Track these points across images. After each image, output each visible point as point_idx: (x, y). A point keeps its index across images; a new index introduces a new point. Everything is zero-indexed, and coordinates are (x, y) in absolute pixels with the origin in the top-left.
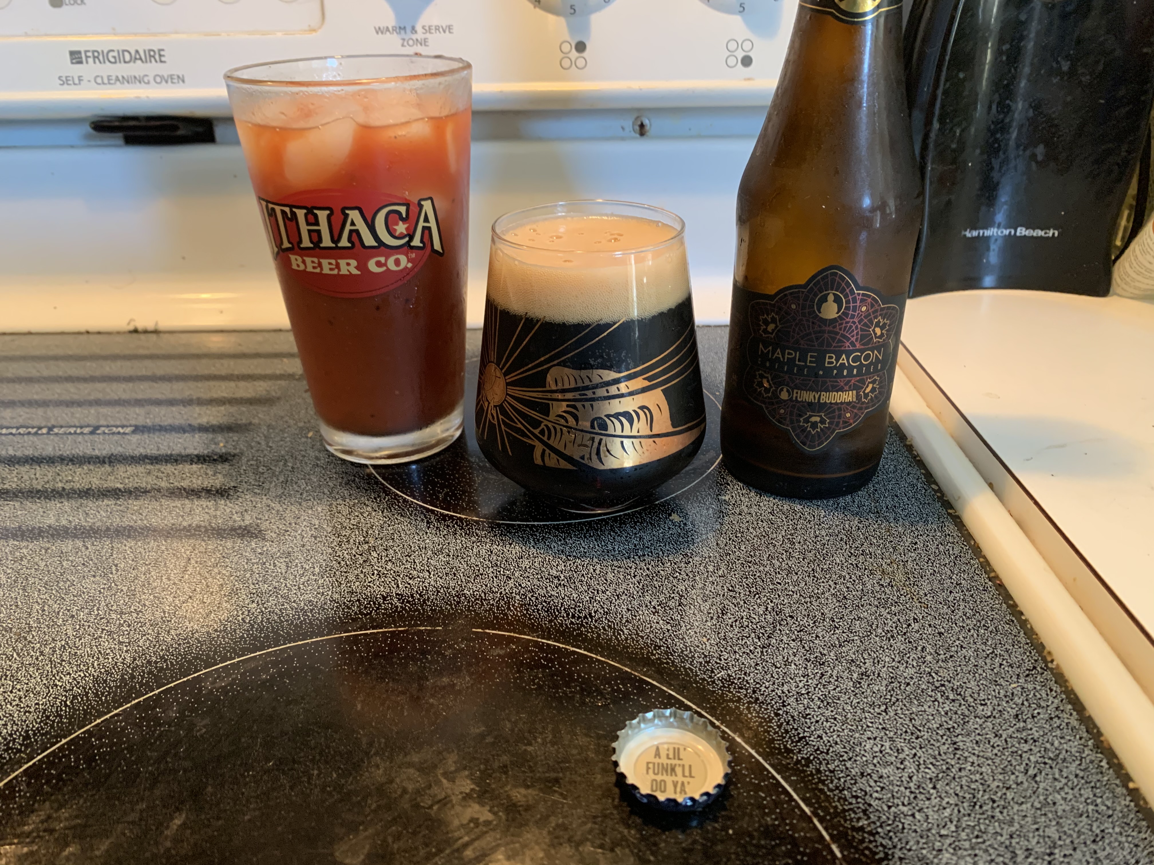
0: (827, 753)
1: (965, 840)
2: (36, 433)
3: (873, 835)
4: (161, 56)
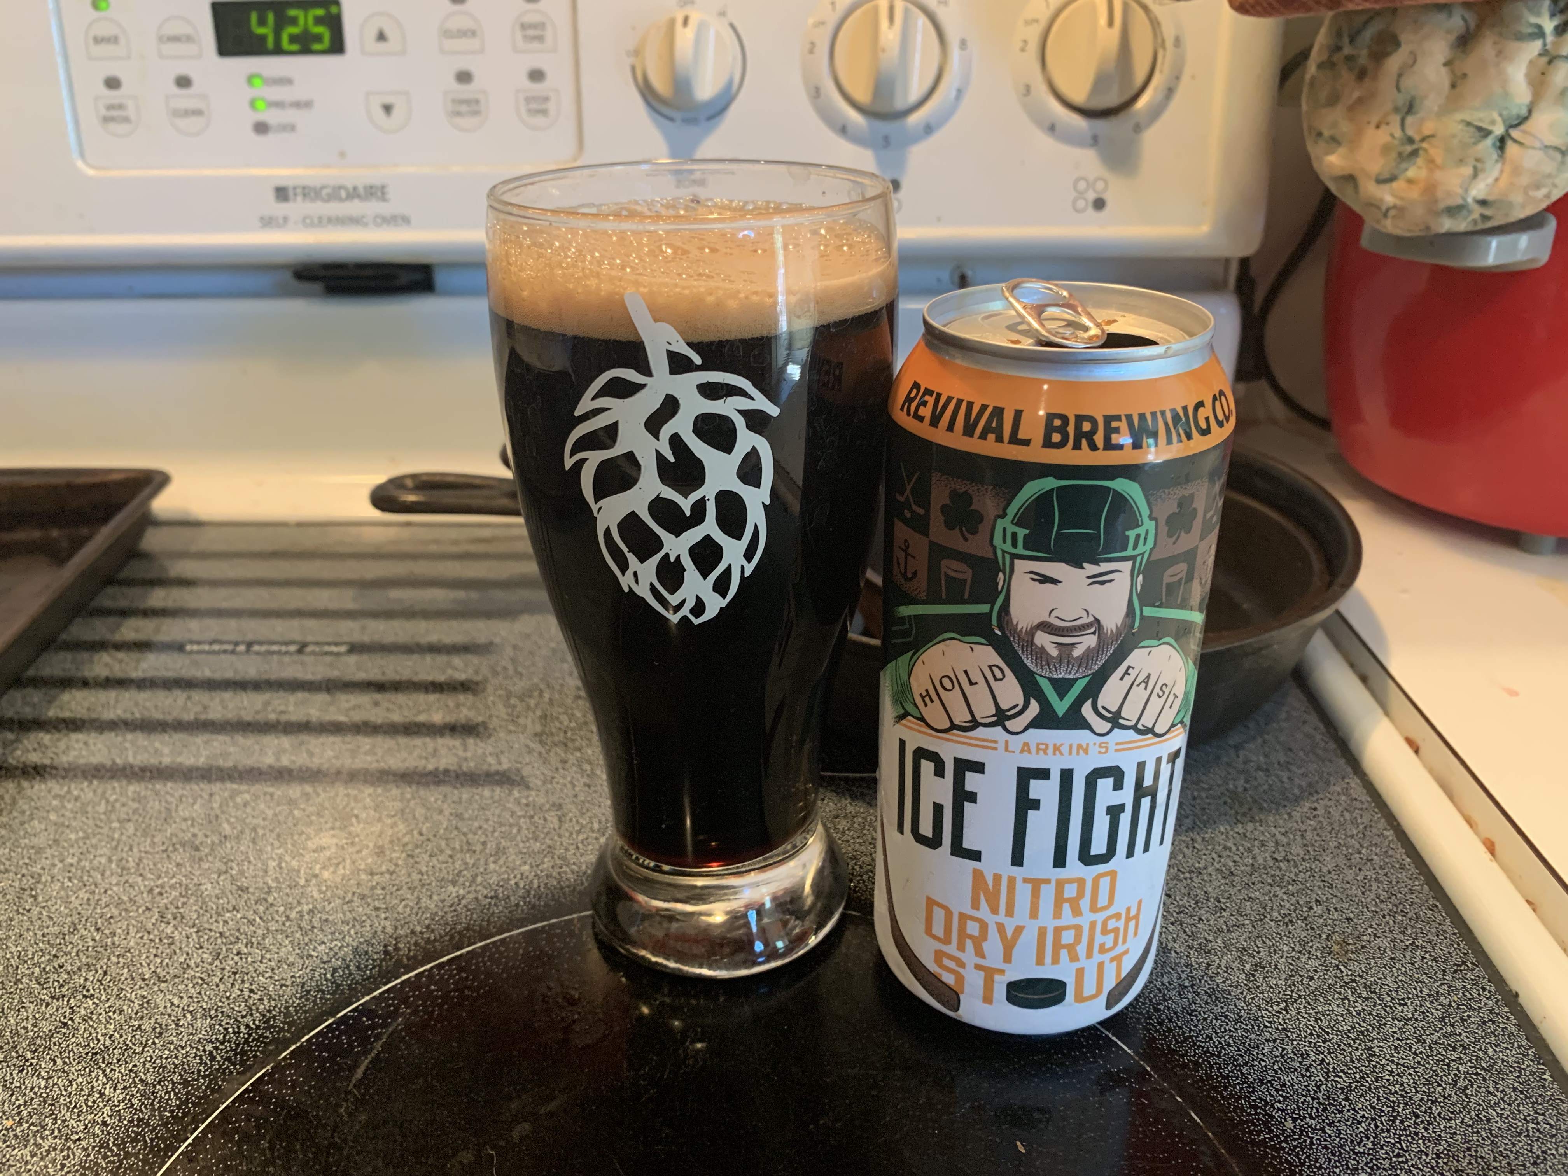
0: (1219, 1057)
1: (1384, 1159)
3: (1277, 1150)
4: (383, 193)
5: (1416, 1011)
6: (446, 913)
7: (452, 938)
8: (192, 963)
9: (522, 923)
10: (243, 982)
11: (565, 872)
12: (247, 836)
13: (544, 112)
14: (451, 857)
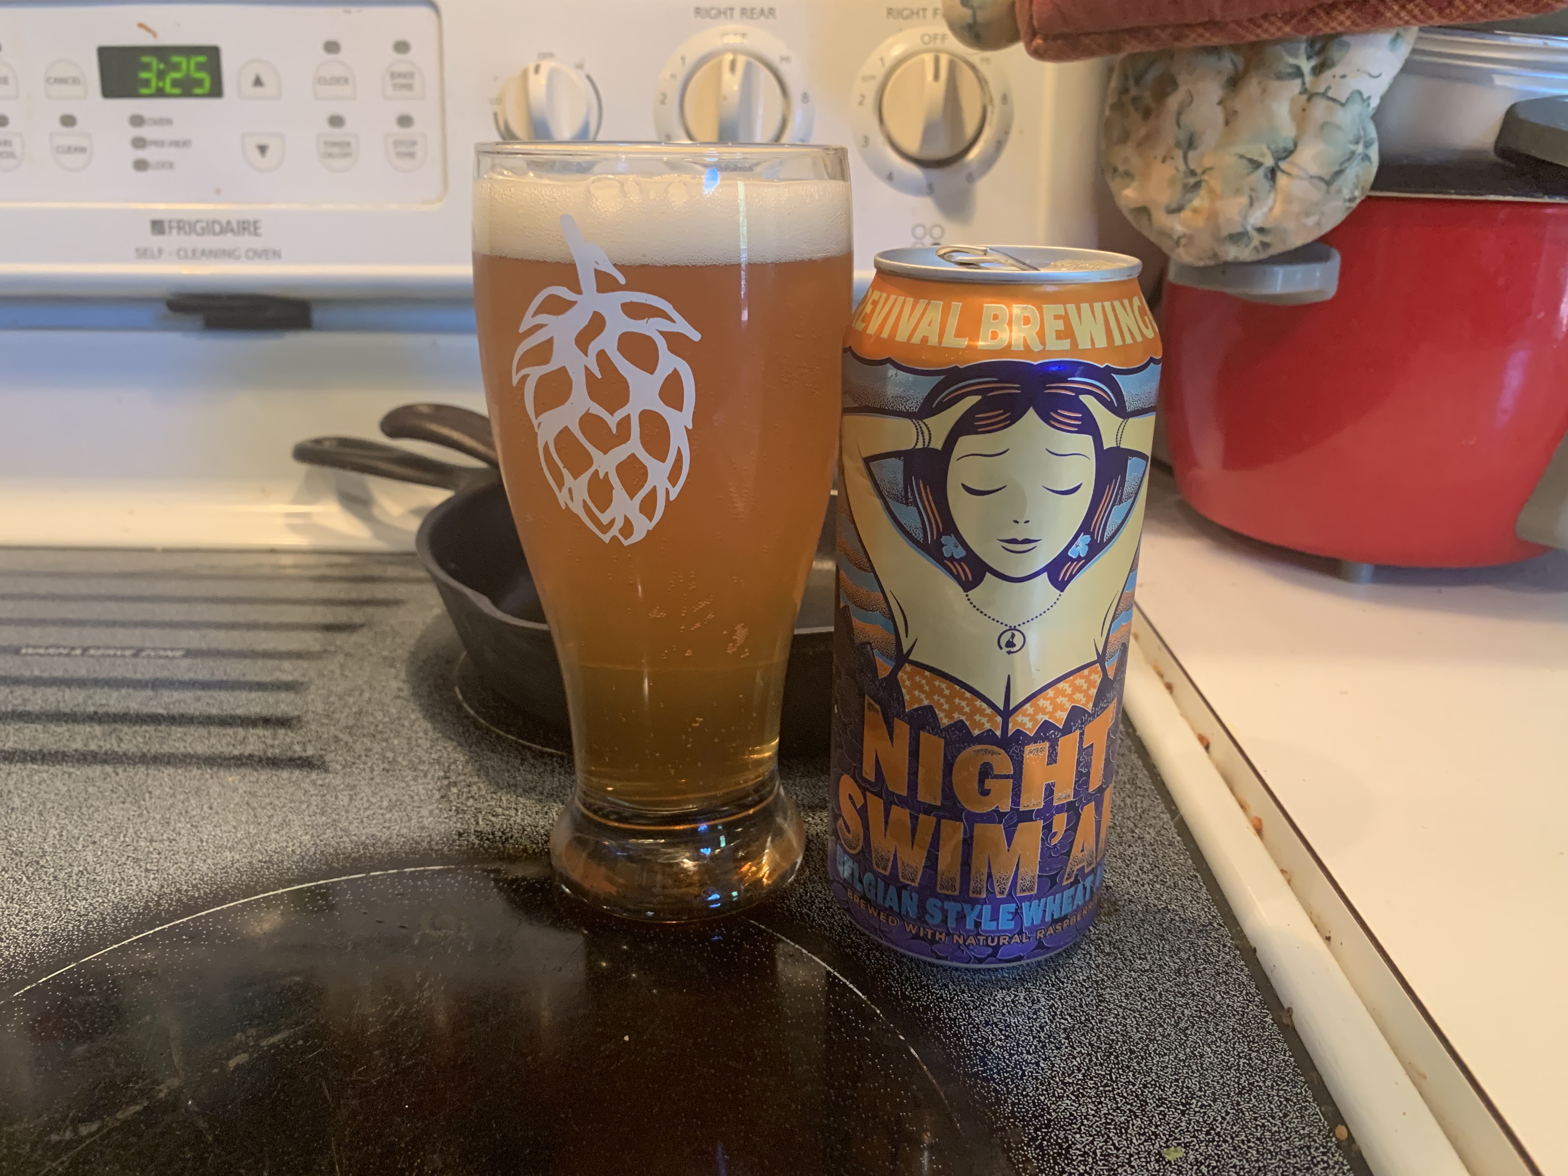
2: (68, 655)
3: (987, 1081)
4: (256, 228)
5: (1154, 963)
6: (216, 874)
7: (217, 895)
9: (290, 883)
11: (344, 842)
12: (35, 810)
13: (411, 155)
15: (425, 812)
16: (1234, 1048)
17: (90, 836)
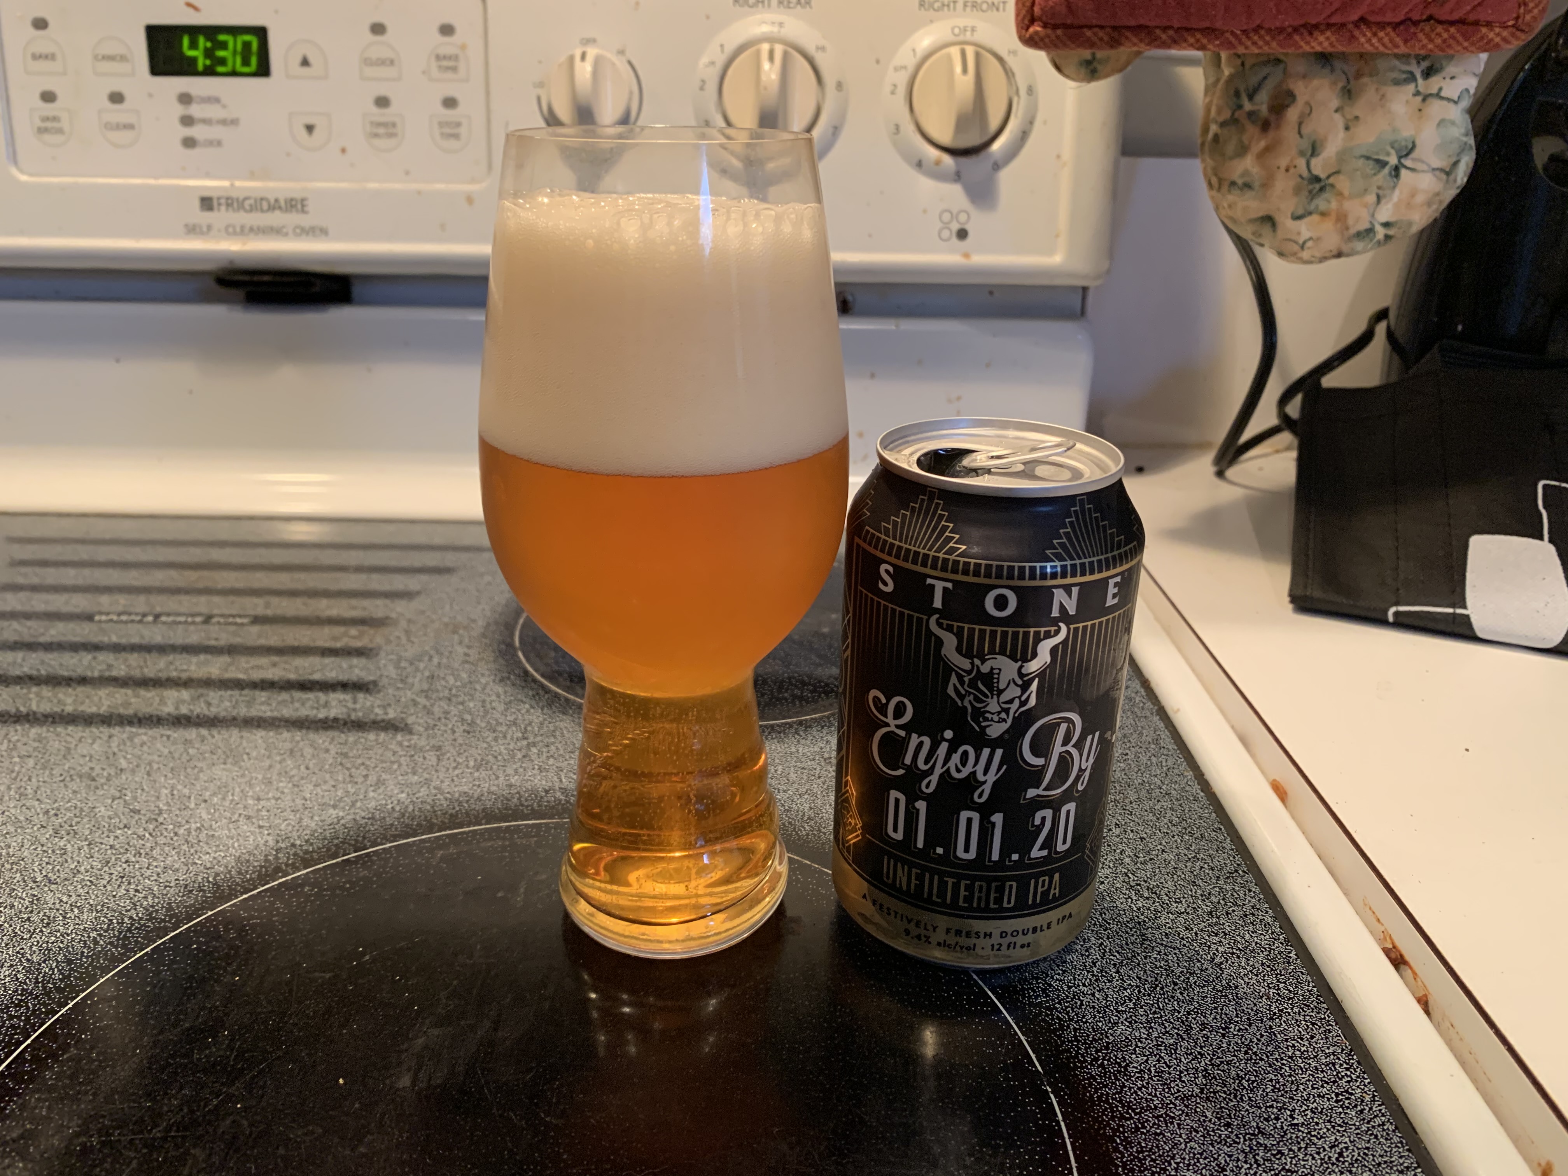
1: (1142, 1015)
3: (1050, 1010)
4: (303, 206)
6: (325, 830)
7: (329, 850)
8: (82, 869)
9: (395, 838)
10: (129, 883)
11: (439, 800)
12: (142, 770)
13: (456, 136)
14: (334, 786)
15: (510, 771)
16: (1264, 980)
17: (201, 795)
